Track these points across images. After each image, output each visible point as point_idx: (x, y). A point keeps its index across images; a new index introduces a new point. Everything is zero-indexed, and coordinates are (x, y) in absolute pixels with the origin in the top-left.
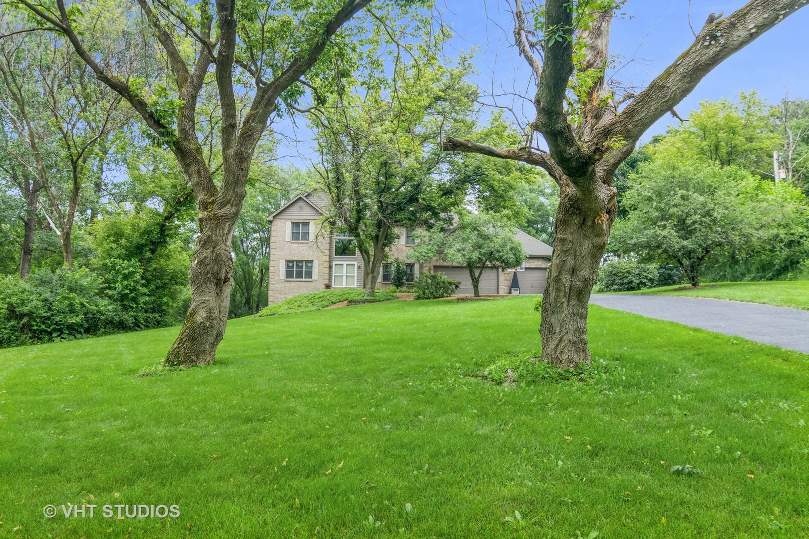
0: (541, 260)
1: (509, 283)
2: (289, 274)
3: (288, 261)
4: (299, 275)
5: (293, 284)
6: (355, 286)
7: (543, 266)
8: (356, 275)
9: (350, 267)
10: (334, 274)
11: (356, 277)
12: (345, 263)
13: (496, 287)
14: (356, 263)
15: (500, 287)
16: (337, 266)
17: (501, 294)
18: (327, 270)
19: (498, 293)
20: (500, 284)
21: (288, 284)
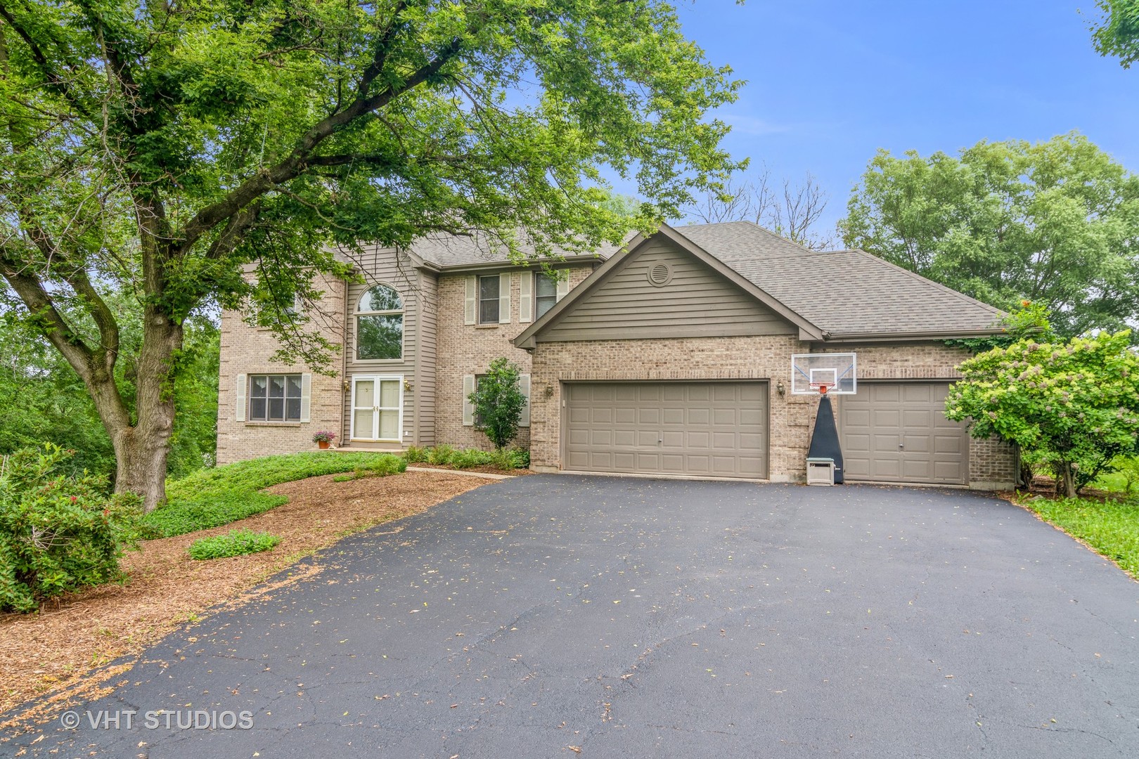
0: (935, 351)
1: (803, 437)
2: (257, 410)
3: (255, 378)
4: (276, 413)
5: (262, 434)
6: (400, 439)
7: (942, 373)
8: (401, 409)
9: (391, 386)
10: (353, 408)
11: (401, 414)
12: (377, 378)
13: (761, 451)
14: (401, 377)
15: (773, 450)
16: (360, 386)
17: (776, 477)
18: (337, 398)
19: (767, 471)
20: (773, 439)
21: (252, 434)
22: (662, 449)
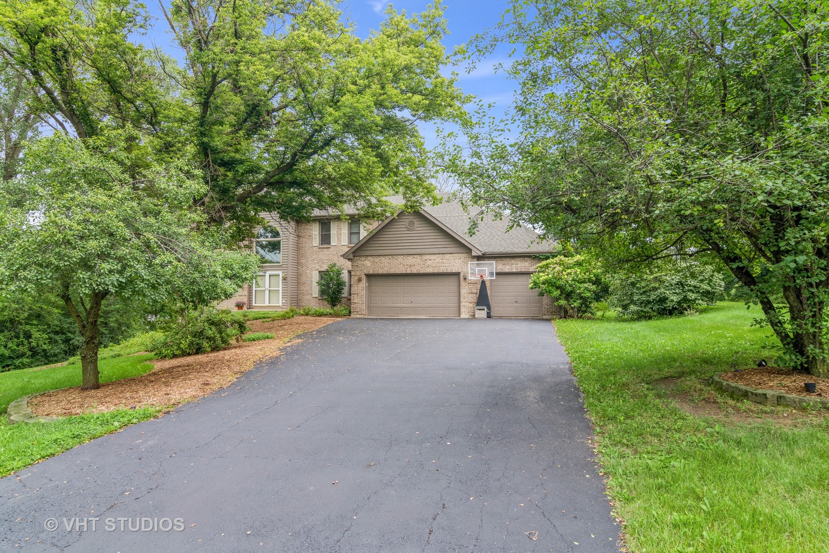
0: (529, 260)
6: (281, 304)
7: (530, 269)
8: (281, 289)
10: (254, 289)
11: (281, 292)
12: (267, 274)
13: (457, 305)
14: (280, 273)
15: (462, 304)
16: (258, 277)
17: (463, 316)
19: (459, 314)
20: (462, 299)
22: (413, 305)
